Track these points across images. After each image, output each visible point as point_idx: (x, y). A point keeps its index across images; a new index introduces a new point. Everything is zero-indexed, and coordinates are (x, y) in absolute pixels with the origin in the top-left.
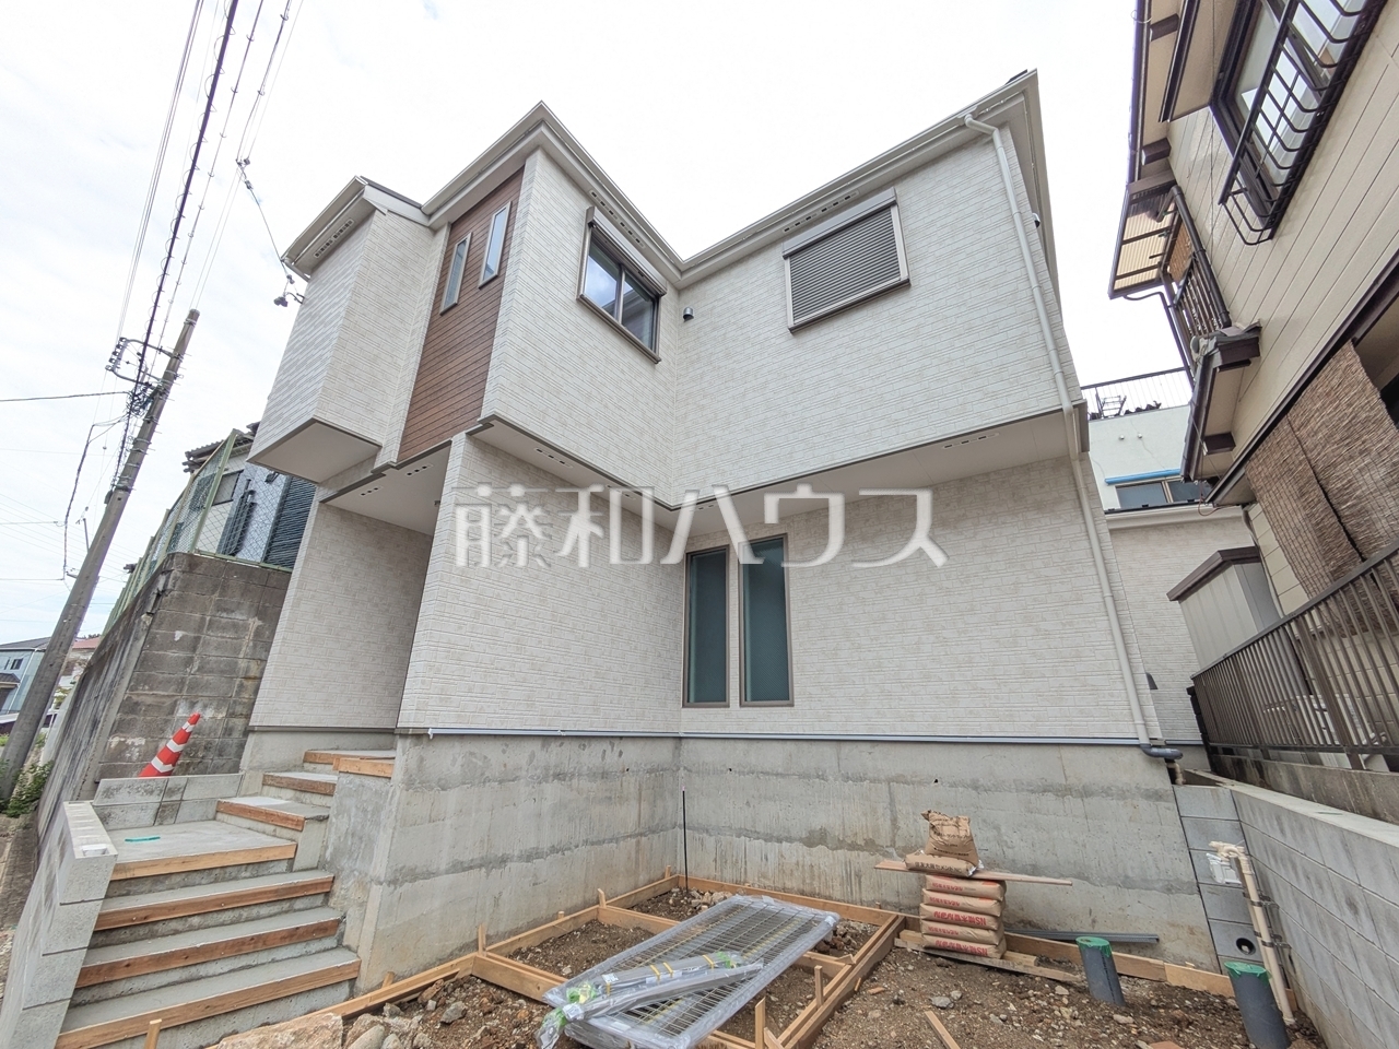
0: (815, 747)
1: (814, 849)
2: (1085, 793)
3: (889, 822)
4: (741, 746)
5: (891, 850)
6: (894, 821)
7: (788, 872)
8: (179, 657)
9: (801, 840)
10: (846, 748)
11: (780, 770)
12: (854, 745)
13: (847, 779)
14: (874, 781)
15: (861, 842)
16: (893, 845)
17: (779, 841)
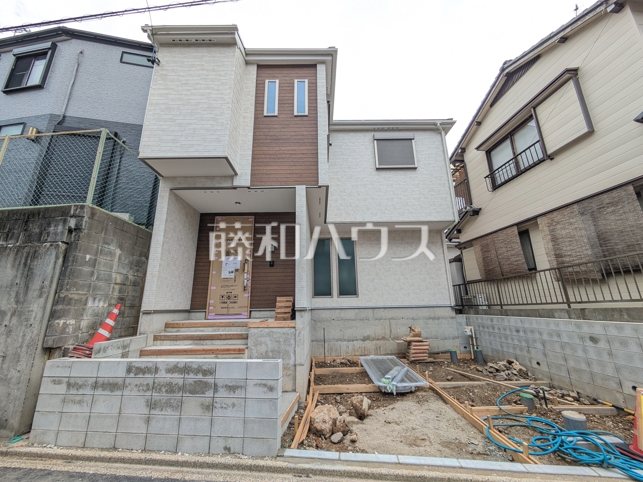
0: (365, 310)
1: (365, 342)
2: (439, 318)
3: (389, 331)
4: (338, 311)
5: (390, 339)
6: (391, 330)
7: (356, 350)
8: (88, 271)
9: (361, 340)
10: (376, 310)
11: (353, 318)
12: (378, 309)
13: (376, 319)
14: (385, 319)
15: (380, 338)
16: (390, 337)
17: (353, 341)
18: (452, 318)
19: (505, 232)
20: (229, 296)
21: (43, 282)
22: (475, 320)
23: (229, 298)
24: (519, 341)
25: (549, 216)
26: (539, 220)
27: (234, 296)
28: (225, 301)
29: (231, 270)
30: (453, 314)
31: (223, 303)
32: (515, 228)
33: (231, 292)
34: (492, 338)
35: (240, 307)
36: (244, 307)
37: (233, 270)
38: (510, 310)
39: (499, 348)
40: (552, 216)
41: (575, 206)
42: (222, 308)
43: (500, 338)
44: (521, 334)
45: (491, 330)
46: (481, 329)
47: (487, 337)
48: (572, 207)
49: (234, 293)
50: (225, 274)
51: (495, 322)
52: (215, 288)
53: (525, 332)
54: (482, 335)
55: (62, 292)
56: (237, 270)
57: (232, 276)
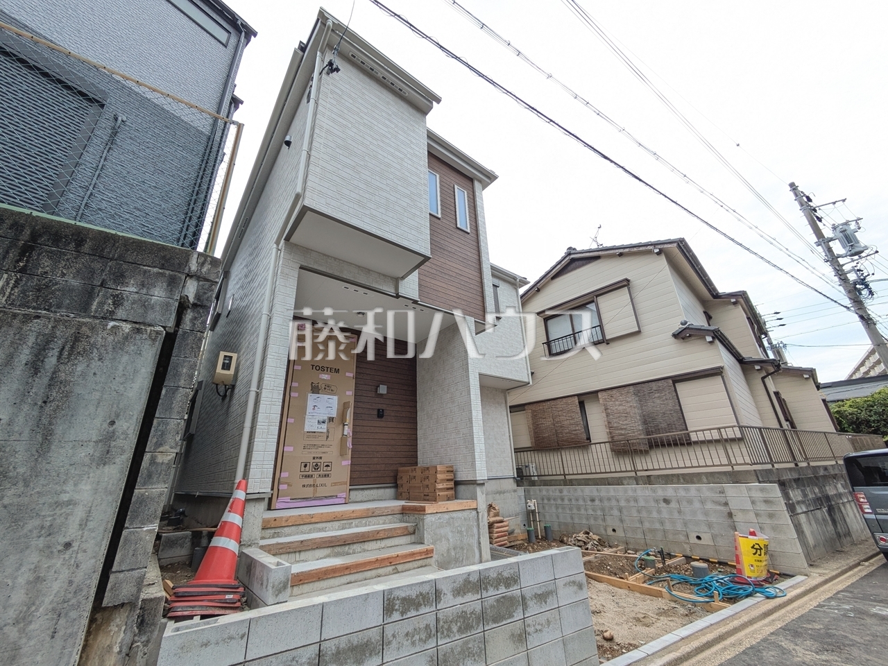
18: (515, 491)
19: (564, 400)
20: (317, 465)
21: (112, 423)
22: (538, 492)
23: (316, 467)
24: (593, 510)
25: (609, 392)
26: (600, 395)
27: (325, 464)
28: (310, 473)
29: (321, 419)
30: (514, 486)
31: (306, 476)
32: (576, 398)
33: (321, 458)
34: (560, 510)
35: (335, 484)
36: (341, 484)
37: (326, 418)
38: (576, 479)
39: (569, 520)
40: (612, 393)
41: (631, 388)
42: (304, 486)
43: (571, 509)
44: (597, 502)
45: (559, 502)
46: (546, 501)
47: (554, 510)
48: (628, 388)
49: (326, 459)
50: (311, 425)
51: (565, 493)
52: (291, 449)
53: (601, 500)
54: (547, 508)
55: (161, 449)
56: (331, 419)
57: (324, 428)
